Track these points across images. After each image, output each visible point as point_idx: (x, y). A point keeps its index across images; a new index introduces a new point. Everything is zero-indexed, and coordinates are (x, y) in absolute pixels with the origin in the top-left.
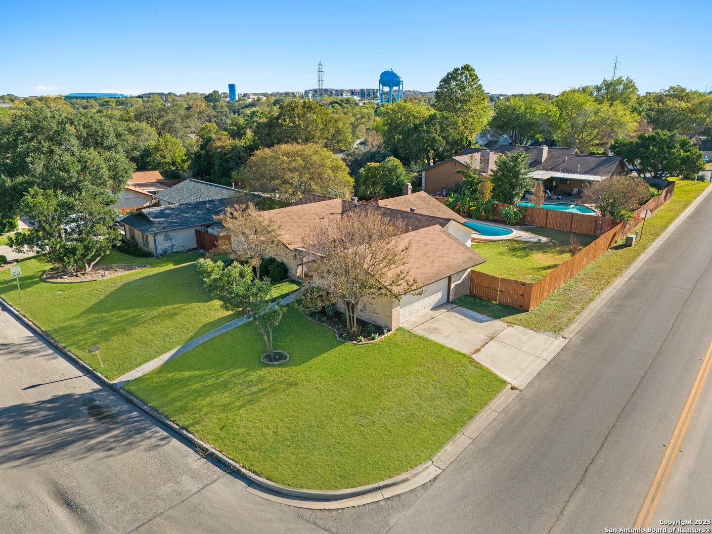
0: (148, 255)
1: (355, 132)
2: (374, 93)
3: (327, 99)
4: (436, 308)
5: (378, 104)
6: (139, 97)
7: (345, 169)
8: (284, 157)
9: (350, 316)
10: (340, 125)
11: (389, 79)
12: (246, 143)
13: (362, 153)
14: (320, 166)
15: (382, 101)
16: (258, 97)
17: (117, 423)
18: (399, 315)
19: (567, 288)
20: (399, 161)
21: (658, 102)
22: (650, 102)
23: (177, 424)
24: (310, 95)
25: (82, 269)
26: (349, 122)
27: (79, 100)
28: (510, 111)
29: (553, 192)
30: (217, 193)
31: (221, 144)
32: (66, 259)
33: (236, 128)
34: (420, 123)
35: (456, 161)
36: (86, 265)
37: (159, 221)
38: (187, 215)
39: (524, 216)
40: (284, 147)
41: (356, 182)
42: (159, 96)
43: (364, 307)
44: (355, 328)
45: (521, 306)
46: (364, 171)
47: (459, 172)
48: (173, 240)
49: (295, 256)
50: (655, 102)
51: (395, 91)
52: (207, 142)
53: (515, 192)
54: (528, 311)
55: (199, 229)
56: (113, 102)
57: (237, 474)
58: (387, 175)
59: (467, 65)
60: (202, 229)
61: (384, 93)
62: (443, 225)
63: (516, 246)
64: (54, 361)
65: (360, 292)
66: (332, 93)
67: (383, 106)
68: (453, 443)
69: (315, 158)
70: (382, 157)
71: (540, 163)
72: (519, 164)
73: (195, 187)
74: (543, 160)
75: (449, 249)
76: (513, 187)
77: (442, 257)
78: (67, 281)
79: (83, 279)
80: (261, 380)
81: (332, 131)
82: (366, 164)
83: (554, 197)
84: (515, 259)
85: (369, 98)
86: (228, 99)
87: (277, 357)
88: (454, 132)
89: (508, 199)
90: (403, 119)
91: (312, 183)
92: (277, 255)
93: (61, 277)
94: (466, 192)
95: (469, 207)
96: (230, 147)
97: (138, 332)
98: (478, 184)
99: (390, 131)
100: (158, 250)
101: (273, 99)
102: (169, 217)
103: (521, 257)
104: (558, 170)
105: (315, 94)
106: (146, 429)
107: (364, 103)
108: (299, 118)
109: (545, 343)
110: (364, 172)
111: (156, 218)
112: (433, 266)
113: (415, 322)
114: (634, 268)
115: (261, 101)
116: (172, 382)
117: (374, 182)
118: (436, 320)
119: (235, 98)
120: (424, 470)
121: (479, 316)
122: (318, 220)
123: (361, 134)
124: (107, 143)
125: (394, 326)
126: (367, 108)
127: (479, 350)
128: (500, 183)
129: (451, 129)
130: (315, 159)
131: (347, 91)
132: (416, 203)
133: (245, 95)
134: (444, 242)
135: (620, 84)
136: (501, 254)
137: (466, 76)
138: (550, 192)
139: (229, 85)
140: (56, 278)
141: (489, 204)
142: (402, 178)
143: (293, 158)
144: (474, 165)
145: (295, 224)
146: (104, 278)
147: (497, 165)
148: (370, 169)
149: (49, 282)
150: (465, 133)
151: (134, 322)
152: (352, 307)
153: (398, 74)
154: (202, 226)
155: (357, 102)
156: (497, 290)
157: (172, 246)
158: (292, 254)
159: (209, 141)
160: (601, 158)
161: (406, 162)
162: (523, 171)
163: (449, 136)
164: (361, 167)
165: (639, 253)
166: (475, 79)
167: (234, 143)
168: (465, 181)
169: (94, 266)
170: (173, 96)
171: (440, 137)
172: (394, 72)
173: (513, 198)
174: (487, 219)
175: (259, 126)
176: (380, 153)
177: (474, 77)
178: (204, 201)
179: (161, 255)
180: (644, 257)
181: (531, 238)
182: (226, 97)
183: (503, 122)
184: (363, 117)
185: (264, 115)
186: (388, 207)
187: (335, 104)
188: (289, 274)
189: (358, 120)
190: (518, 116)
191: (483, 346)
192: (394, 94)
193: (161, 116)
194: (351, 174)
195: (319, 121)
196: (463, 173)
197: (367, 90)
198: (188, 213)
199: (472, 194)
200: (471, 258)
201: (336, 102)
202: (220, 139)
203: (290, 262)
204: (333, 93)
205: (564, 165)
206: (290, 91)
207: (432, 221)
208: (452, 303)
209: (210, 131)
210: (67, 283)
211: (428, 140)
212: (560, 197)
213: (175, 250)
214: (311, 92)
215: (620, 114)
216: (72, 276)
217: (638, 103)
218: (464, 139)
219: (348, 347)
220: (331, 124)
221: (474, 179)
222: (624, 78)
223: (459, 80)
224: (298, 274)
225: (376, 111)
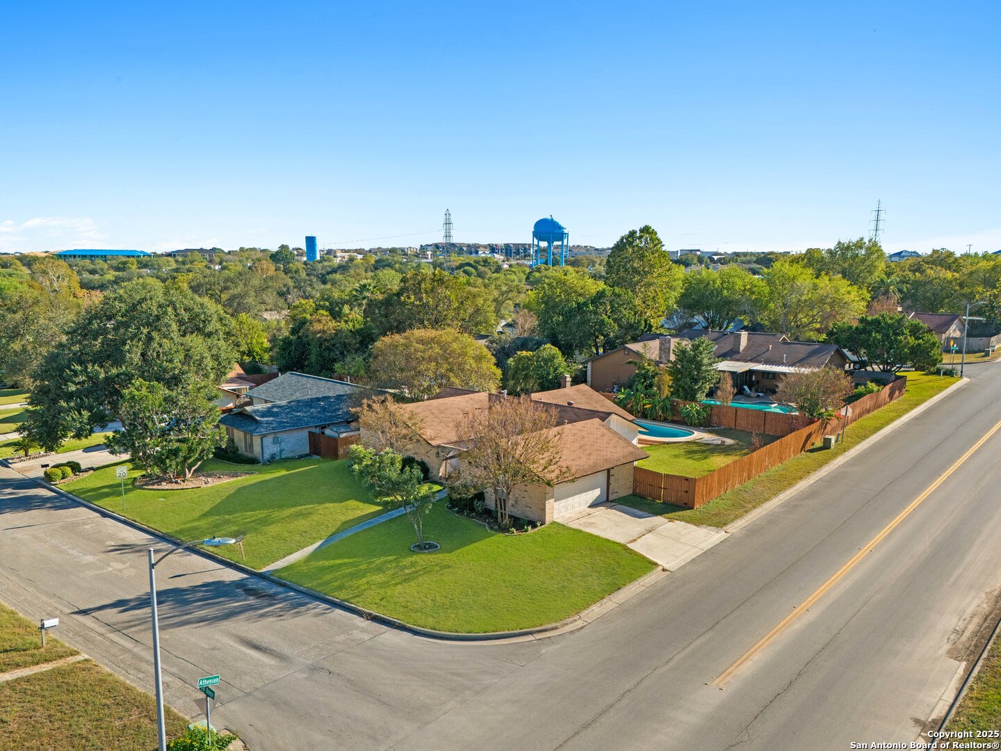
0: (253, 461)
1: (499, 311)
2: (525, 249)
3: (456, 260)
4: (594, 505)
5: (530, 267)
6: (169, 255)
7: (491, 359)
8: (418, 345)
9: (502, 513)
10: (480, 301)
11: (548, 230)
12: (354, 326)
13: (510, 340)
14: (460, 355)
15: (537, 262)
16: (350, 256)
17: (277, 600)
18: (553, 509)
19: (741, 489)
20: (557, 349)
21: (914, 271)
22: (904, 271)
23: (337, 598)
24: (429, 253)
25: (181, 474)
26: (491, 298)
27: (78, 259)
28: (702, 286)
29: (753, 389)
30: (329, 389)
31: (321, 327)
32: (168, 461)
33: (327, 304)
34: (585, 302)
35: (630, 350)
36: (187, 470)
37: (267, 421)
38: (299, 414)
39: (710, 416)
40: (418, 333)
41: (503, 374)
42: (200, 255)
43: (516, 502)
44: (507, 521)
45: (686, 504)
46: (513, 361)
47: (630, 363)
48: (283, 444)
49: (438, 453)
50: (910, 271)
51: (557, 247)
52: (299, 326)
53: (697, 387)
54: (693, 509)
55: (314, 430)
56: (132, 264)
57: (402, 628)
58: (542, 367)
59: (646, 226)
60: (317, 431)
61: (540, 251)
62: (603, 419)
63: (696, 448)
64: (188, 557)
65: (512, 480)
66: (461, 249)
67: (538, 270)
68: (600, 606)
69: (455, 345)
70: (535, 344)
71: (739, 352)
72: (701, 353)
73: (299, 382)
74: (741, 348)
75: (608, 443)
76: (696, 381)
77: (600, 451)
78: (166, 487)
79: (183, 485)
80: (413, 564)
81: (470, 310)
82: (516, 354)
83: (754, 394)
84: (690, 462)
85: (518, 257)
86: (305, 259)
87: (427, 547)
88: (629, 313)
89: (691, 396)
90: (563, 296)
91: (451, 375)
92: (416, 453)
93: (159, 483)
94: (640, 387)
95: (644, 405)
96: (333, 332)
97: (272, 530)
98: (653, 377)
99: (546, 311)
100: (265, 455)
101: (373, 259)
102: (278, 416)
103: (698, 460)
104: (759, 362)
105: (436, 252)
106: (308, 603)
107: (510, 266)
108: (426, 293)
109: (705, 536)
110: (513, 363)
111: (262, 417)
112: (589, 459)
113: (570, 518)
114: (826, 471)
115: (355, 262)
116: (323, 570)
117: (526, 375)
118: (593, 516)
119: (315, 257)
120: (572, 622)
121: (640, 513)
122: (461, 416)
123: (507, 313)
124: (209, 328)
125: (548, 520)
126: (514, 272)
127: (635, 540)
128: (679, 376)
129: (625, 309)
130: (455, 347)
131: (485, 247)
132: (576, 397)
133: (329, 252)
134: (603, 435)
135: (861, 248)
136: (676, 456)
137: (646, 240)
138: (750, 389)
139: (306, 237)
140: (153, 484)
141: (667, 402)
142: (561, 370)
143: (429, 346)
144: (648, 355)
145: (437, 420)
146: (208, 485)
147: (675, 354)
148: (520, 359)
149: (145, 489)
150: (646, 313)
151: (265, 522)
152: (502, 502)
153: (561, 223)
154: (316, 427)
155: (500, 263)
156: (661, 488)
157: (281, 451)
158: (435, 451)
159: (305, 323)
160: (813, 347)
161: (567, 351)
162: (706, 361)
163: (622, 317)
164: (508, 356)
165: (835, 455)
166: (658, 244)
167: (338, 326)
168: (637, 374)
169: (195, 471)
170: (221, 254)
171: (611, 320)
172: (555, 220)
173: (695, 394)
174: (665, 420)
175: (372, 304)
176: (533, 340)
177: (656, 242)
178: (317, 398)
179: (269, 461)
180: (840, 460)
181: (714, 440)
182: (302, 255)
183: (694, 299)
184: (511, 291)
185: (377, 290)
186: (543, 401)
187: (467, 268)
188: (430, 475)
189: (503, 295)
190: (712, 292)
191: (640, 537)
192: (556, 251)
193: (226, 288)
194: (497, 365)
195: (453, 297)
196: (635, 363)
197: (514, 244)
198: (300, 412)
199: (646, 389)
200: (632, 453)
201: (469, 264)
202: (319, 321)
203: (431, 460)
204: (463, 250)
205: (767, 354)
206: (397, 246)
207: (591, 414)
208: (612, 501)
209: (304, 311)
210: (167, 490)
211: (596, 323)
212: (761, 394)
213: (283, 456)
214: (429, 248)
215: (842, 291)
216: (171, 482)
217: (886, 274)
218: (643, 322)
219: (499, 537)
220: (469, 302)
221: (648, 371)
222: (866, 240)
223: (637, 246)
224: (440, 474)
225: (528, 278)
